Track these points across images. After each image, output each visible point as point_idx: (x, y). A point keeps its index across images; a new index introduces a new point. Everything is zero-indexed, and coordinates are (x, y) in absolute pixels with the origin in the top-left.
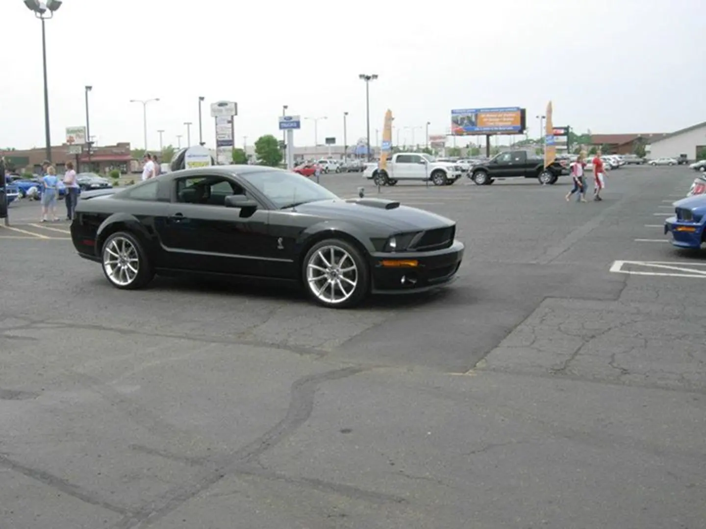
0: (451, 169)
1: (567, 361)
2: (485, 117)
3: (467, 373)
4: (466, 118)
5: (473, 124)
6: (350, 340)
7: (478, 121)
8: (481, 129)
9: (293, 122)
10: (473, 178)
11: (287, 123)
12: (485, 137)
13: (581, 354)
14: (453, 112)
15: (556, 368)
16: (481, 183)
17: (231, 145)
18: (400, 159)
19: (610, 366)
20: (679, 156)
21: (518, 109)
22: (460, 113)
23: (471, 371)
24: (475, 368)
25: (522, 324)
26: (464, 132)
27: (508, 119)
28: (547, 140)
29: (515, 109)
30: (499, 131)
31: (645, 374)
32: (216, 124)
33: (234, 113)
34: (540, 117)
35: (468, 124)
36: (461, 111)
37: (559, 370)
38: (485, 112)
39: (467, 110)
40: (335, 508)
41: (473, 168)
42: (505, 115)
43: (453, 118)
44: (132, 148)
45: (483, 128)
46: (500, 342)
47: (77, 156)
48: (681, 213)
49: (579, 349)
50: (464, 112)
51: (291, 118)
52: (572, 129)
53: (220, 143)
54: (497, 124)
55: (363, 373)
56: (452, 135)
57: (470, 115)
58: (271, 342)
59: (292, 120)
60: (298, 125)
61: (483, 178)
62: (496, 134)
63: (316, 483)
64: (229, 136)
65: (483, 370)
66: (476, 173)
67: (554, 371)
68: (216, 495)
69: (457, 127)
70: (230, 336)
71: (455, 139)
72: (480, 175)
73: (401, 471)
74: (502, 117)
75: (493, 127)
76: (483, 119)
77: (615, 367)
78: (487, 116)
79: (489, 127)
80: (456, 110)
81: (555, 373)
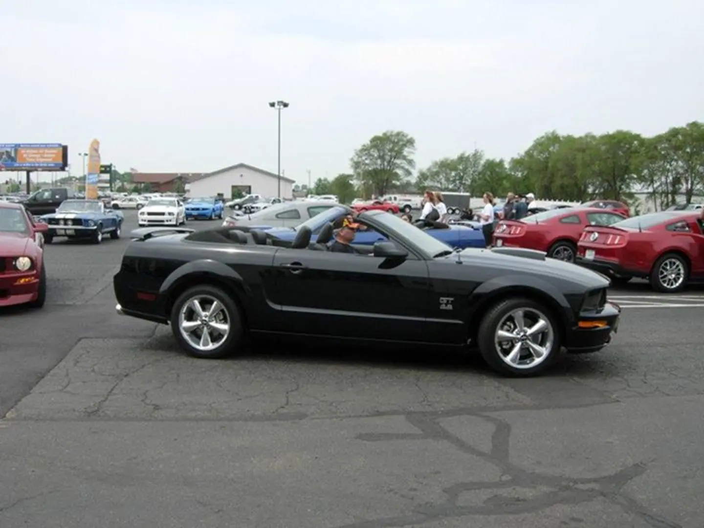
1: (100, 403)
2: (26, 153)
4: (5, 153)
5: (13, 160)
7: (18, 156)
8: (21, 165)
12: (24, 173)
13: (115, 394)
15: (89, 410)
19: (142, 403)
20: (216, 195)
21: (60, 145)
24: (5, 419)
25: (56, 367)
26: (3, 167)
27: (49, 156)
28: (89, 179)
29: (57, 146)
30: (39, 167)
31: (176, 408)
34: (83, 154)
35: (7, 159)
37: (93, 412)
38: (25, 148)
39: (5, 144)
42: (46, 151)
45: (23, 163)
46: (31, 388)
49: (112, 390)
50: (3, 147)
52: (114, 167)
54: (38, 160)
57: (9, 150)
62: (37, 170)
65: (13, 419)
67: (87, 414)
74: (44, 153)
75: (34, 163)
76: (22, 155)
77: (147, 404)
78: (28, 151)
79: (29, 163)
81: (89, 416)
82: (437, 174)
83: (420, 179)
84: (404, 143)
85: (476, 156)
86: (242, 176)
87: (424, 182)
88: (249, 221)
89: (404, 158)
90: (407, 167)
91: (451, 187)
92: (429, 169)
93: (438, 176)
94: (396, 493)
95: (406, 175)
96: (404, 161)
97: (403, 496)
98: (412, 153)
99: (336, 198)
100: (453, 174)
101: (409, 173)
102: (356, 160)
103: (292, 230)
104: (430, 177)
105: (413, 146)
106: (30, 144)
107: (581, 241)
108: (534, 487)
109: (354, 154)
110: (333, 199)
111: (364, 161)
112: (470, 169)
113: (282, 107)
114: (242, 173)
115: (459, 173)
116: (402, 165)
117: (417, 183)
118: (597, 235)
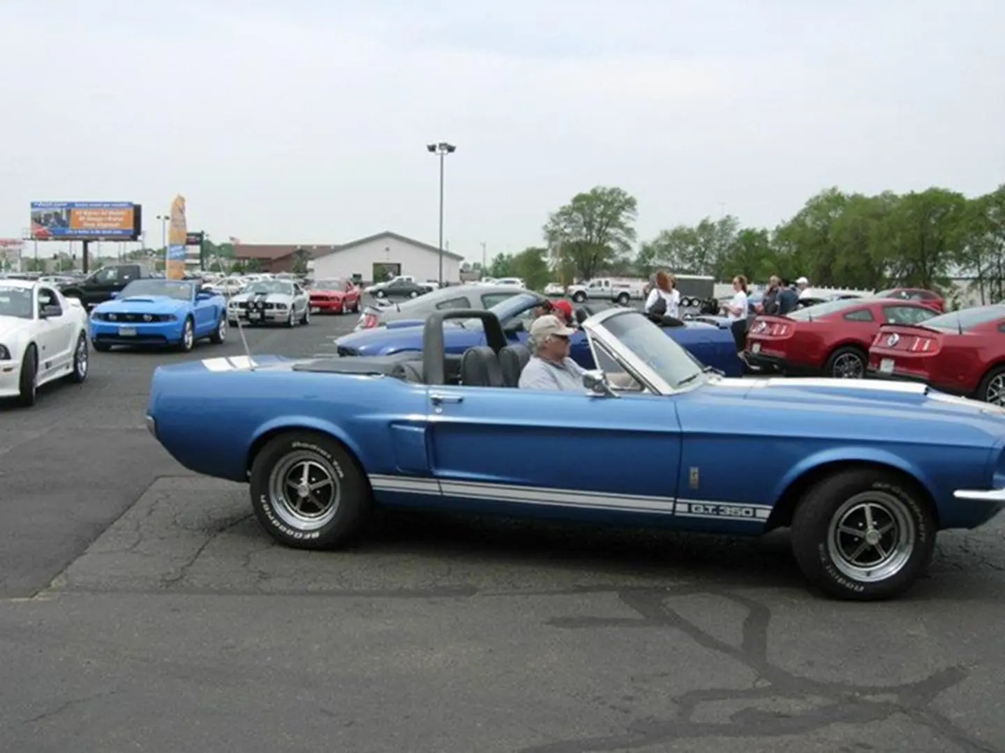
1: (183, 569)
2: (83, 215)
3: (36, 597)
4: (53, 216)
5: (64, 224)
7: (72, 216)
8: (76, 232)
12: (81, 243)
13: (204, 556)
14: (33, 205)
15: (168, 578)
19: (244, 569)
20: (351, 276)
21: (130, 204)
22: (42, 207)
23: (41, 594)
24: (50, 588)
25: (123, 517)
26: (49, 236)
27: (115, 219)
28: (171, 252)
29: (126, 205)
30: (101, 235)
31: (292, 576)
34: (162, 217)
35: (56, 223)
36: (43, 205)
37: (173, 581)
38: (82, 208)
39: (53, 203)
42: (111, 213)
43: (33, 214)
45: (78, 230)
46: (87, 547)
49: (201, 550)
50: (50, 207)
52: (207, 235)
54: (98, 225)
56: (32, 239)
57: (59, 210)
62: (97, 240)
65: (60, 589)
67: (166, 584)
69: (39, 228)
71: (36, 245)
74: (107, 216)
75: (94, 230)
76: (78, 217)
77: (252, 572)
78: (85, 213)
79: (90, 230)
80: (39, 203)
81: (167, 586)
82: (667, 248)
83: (643, 257)
84: (620, 204)
85: (726, 224)
86: (387, 249)
87: (648, 260)
88: (398, 313)
89: (621, 226)
90: (624, 239)
91: (686, 267)
92: (656, 242)
93: (669, 253)
94: (603, 703)
95: (622, 249)
96: (620, 231)
97: (613, 707)
98: (633, 220)
99: (522, 282)
100: (691, 248)
101: (627, 247)
102: (551, 226)
103: (459, 326)
104: (657, 253)
105: (634, 209)
106: (89, 203)
107: (876, 346)
108: (803, 698)
109: (550, 220)
110: (518, 283)
111: (562, 230)
112: (715, 242)
113: (445, 151)
114: (386, 246)
115: (700, 248)
116: (618, 236)
117: (638, 261)
118: (897, 337)
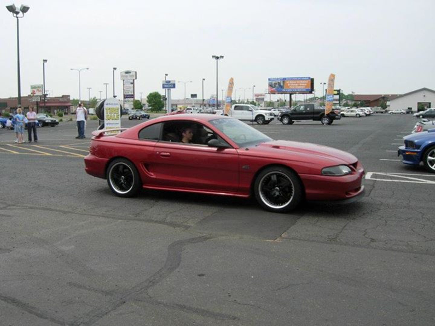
0: (268, 114)
1: (337, 233)
2: (289, 83)
3: (276, 240)
4: (277, 83)
5: (282, 87)
6: (204, 219)
7: (285, 83)
8: (287, 90)
9: (170, 84)
10: (281, 120)
11: (167, 85)
12: (289, 95)
13: (346, 229)
14: (269, 80)
15: (330, 237)
16: (286, 123)
17: (132, 98)
18: (236, 108)
19: (363, 236)
20: (407, 108)
21: (309, 78)
22: (273, 80)
23: (278, 239)
24: (281, 237)
26: (276, 92)
27: (303, 84)
28: (328, 98)
29: (307, 78)
30: (297, 91)
31: (385, 242)
32: (124, 85)
33: (134, 78)
34: (323, 83)
35: (278, 87)
37: (332, 239)
38: (289, 80)
39: (277, 79)
40: (194, 322)
41: (281, 115)
42: (301, 82)
43: (269, 83)
44: (71, 99)
47: (37, 102)
48: (409, 143)
49: (345, 226)
50: (275, 80)
51: (170, 82)
52: (342, 91)
53: (126, 97)
54: (296, 87)
55: (212, 239)
56: (269, 93)
57: (280, 81)
58: (155, 220)
59: (170, 83)
60: (174, 86)
61: (287, 120)
62: (295, 93)
63: (182, 307)
64: (131, 92)
65: (286, 238)
66: (283, 118)
67: (330, 240)
68: (121, 314)
69: (272, 89)
70: (131, 216)
71: (270, 96)
72: (285, 118)
73: (235, 300)
75: (294, 89)
76: (288, 84)
77: (367, 238)
78: (291, 82)
79: (292, 89)
80: (271, 78)
81: (330, 241)
86: (424, 96)
88: (433, 126)
106: (292, 78)
114: (424, 95)
